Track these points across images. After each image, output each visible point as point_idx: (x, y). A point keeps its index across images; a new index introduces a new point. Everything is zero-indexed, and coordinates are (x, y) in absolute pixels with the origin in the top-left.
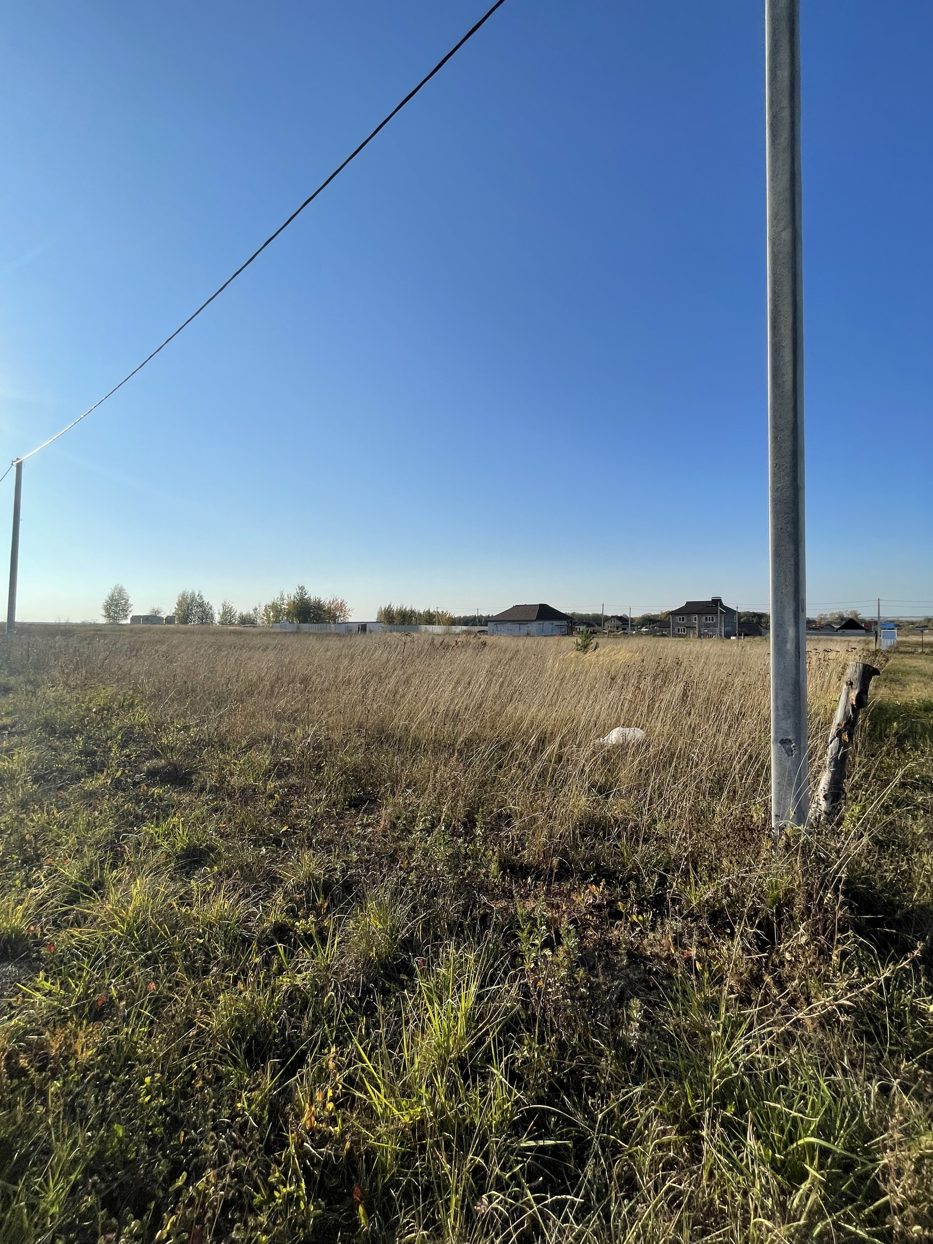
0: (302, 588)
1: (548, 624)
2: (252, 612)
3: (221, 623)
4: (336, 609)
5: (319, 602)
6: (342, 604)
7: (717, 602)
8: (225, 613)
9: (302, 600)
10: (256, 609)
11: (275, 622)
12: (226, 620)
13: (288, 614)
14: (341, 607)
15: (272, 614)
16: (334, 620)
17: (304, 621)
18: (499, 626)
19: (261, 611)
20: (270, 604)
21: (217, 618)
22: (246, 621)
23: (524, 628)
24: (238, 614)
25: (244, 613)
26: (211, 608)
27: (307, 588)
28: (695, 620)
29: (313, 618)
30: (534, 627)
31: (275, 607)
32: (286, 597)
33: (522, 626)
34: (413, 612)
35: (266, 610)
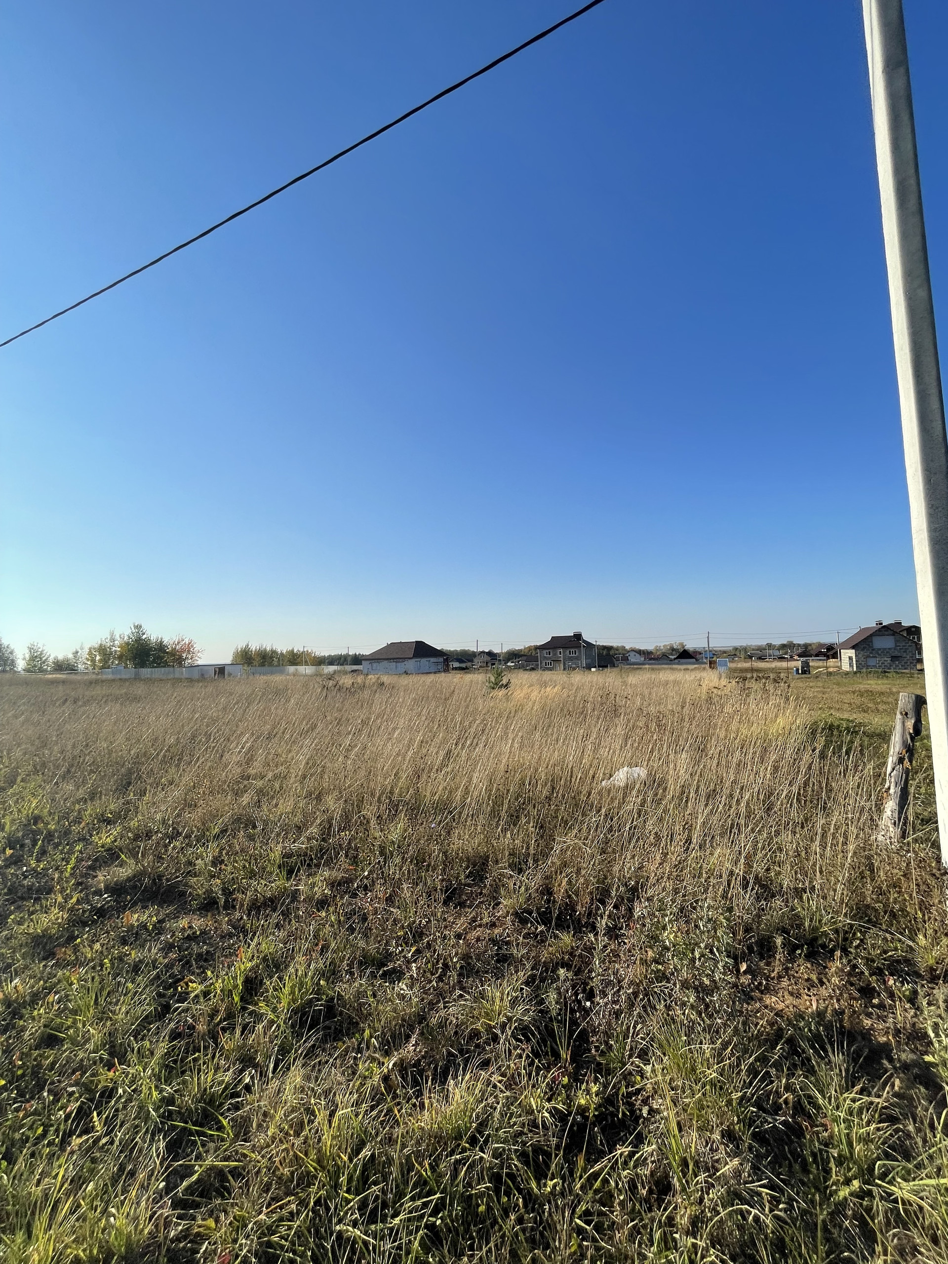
0: (138, 627)
1: (424, 661)
2: (70, 656)
3: (27, 670)
4: (183, 651)
5: (161, 642)
6: (190, 646)
7: (578, 636)
8: (33, 658)
9: (138, 640)
10: (77, 652)
11: (103, 667)
12: (35, 666)
13: (120, 658)
14: (189, 648)
15: (98, 658)
16: (180, 663)
17: (142, 664)
18: (375, 665)
19: (84, 654)
20: (96, 646)
21: (21, 665)
22: (61, 666)
23: (402, 666)
24: (51, 659)
25: (61, 657)
26: (11, 653)
27: (145, 627)
28: (560, 654)
29: (154, 661)
30: (411, 664)
31: (103, 650)
32: (117, 637)
33: (399, 664)
34: (274, 652)
35: (90, 653)
